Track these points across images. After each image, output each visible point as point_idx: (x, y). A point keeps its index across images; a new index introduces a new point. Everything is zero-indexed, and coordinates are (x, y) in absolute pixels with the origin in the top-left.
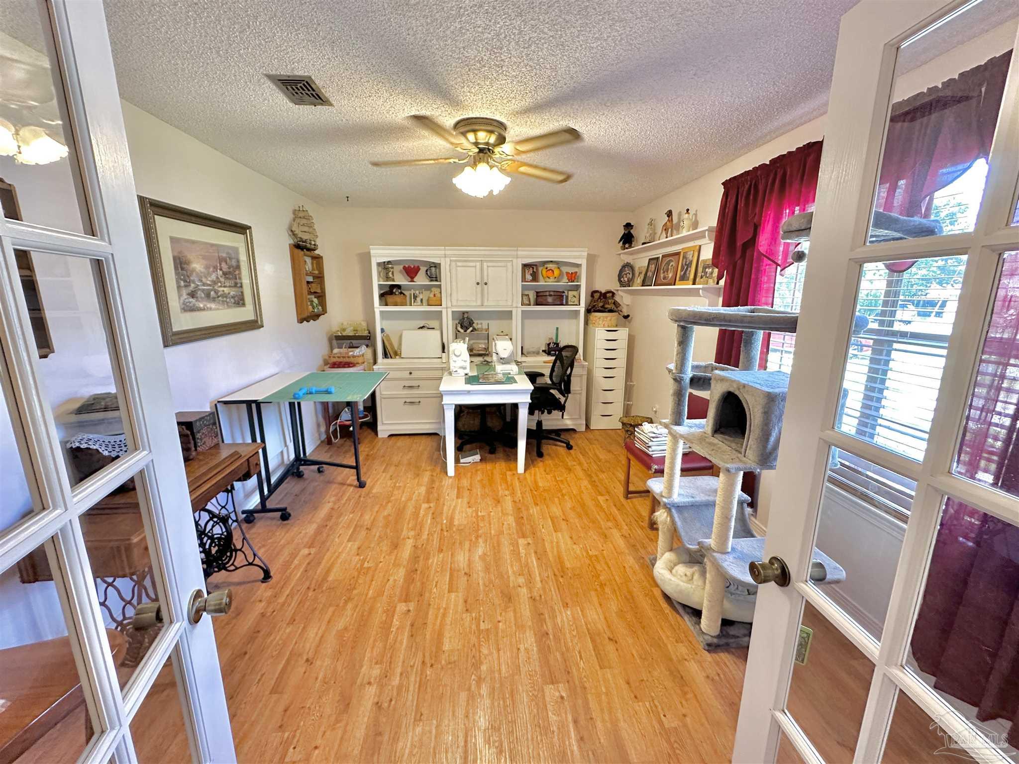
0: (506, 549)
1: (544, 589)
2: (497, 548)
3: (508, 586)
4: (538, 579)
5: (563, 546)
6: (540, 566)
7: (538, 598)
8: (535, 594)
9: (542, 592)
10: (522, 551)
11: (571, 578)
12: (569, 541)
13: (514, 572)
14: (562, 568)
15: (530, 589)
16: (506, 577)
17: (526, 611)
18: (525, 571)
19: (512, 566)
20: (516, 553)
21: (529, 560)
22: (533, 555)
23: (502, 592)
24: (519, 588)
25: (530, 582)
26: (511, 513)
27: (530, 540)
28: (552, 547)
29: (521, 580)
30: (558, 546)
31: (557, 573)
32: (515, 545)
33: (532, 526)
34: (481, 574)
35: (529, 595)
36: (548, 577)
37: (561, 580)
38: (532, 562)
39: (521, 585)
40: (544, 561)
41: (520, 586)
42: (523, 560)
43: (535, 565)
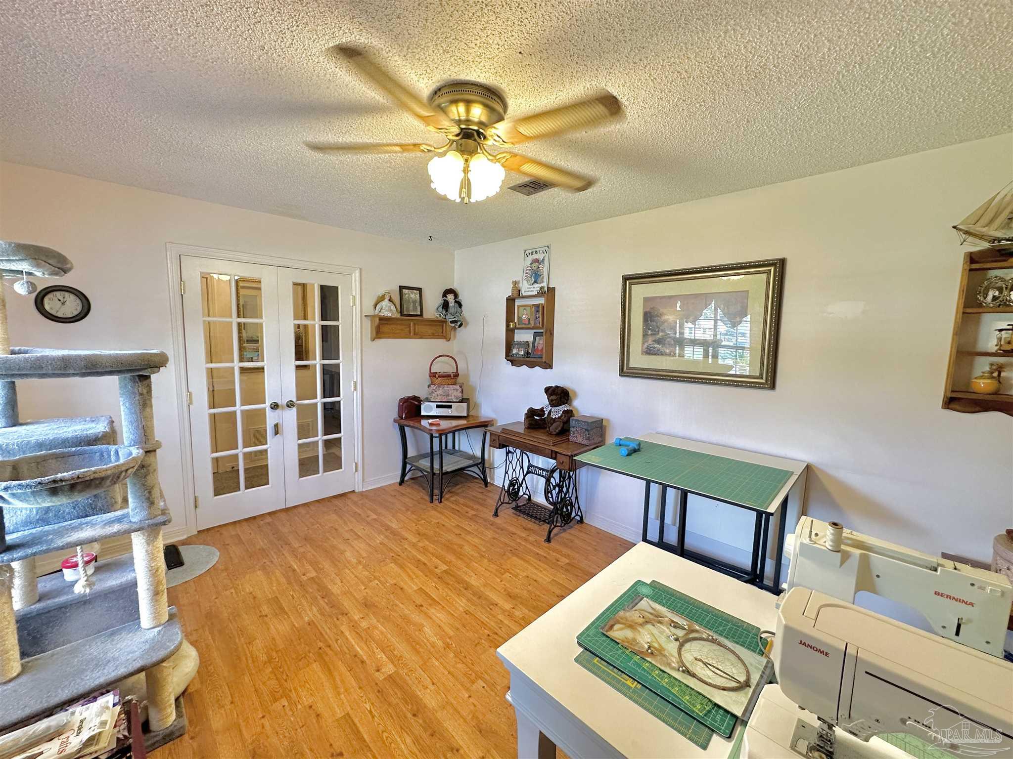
0: (401, 648)
1: (336, 626)
2: (414, 644)
3: (374, 613)
4: (347, 634)
5: (330, 693)
6: (350, 648)
7: (340, 616)
8: (344, 619)
9: (338, 622)
10: (381, 655)
11: (310, 652)
12: (320, 707)
13: (376, 628)
14: (323, 658)
15: (351, 620)
16: (381, 620)
17: (347, 604)
18: (365, 636)
19: (382, 633)
20: (386, 649)
21: (366, 648)
22: (365, 658)
23: (376, 606)
24: (362, 616)
25: (354, 627)
26: (439, 715)
27: (380, 677)
28: (343, 682)
29: (364, 624)
30: (335, 688)
31: (327, 650)
32: (395, 659)
33: (390, 704)
34: (407, 612)
35: (349, 615)
36: (337, 640)
37: (320, 644)
38: (362, 649)
39: (362, 620)
40: (348, 656)
41: (363, 618)
42: (374, 646)
43: (356, 646)
